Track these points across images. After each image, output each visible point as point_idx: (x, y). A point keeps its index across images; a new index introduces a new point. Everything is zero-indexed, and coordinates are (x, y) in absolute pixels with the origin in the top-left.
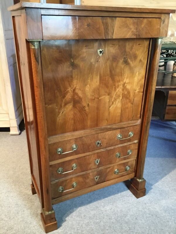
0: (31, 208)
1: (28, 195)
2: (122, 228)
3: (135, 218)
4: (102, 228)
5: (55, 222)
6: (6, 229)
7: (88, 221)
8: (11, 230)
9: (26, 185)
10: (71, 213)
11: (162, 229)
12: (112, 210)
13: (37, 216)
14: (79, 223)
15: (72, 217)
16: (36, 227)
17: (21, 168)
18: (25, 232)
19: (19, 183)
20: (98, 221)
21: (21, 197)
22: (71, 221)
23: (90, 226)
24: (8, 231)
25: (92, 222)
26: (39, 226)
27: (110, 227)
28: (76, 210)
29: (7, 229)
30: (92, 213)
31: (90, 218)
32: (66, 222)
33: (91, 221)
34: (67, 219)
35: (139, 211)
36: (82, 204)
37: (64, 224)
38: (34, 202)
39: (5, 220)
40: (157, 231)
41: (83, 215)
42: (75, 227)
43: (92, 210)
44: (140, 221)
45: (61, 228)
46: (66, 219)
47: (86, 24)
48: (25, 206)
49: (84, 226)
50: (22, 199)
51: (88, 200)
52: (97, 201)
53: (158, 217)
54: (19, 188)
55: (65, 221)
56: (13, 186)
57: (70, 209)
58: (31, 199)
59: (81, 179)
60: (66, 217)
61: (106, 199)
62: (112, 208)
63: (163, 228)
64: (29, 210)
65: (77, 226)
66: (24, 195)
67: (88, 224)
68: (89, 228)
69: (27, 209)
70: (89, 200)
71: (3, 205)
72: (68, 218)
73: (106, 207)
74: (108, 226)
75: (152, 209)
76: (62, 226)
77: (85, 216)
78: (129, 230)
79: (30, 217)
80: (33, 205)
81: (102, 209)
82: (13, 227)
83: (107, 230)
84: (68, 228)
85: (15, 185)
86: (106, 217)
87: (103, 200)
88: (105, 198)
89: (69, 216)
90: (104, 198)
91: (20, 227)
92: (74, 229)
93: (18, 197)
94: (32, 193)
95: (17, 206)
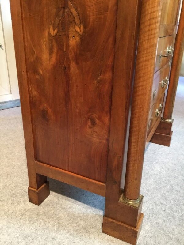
0: (60, 227)
1: (31, 210)
7: (160, 193)
9: (8, 200)
12: (164, 168)
13: (88, 232)
14: (154, 202)
20: (168, 187)
21: (22, 221)
23: (171, 198)
25: (165, 192)
31: (156, 189)
38: (56, 215)
42: (156, 210)
48: (47, 229)
49: (163, 202)
50: (27, 222)
58: (45, 214)
62: (162, 167)
64: (62, 232)
65: (158, 207)
66: (23, 215)
67: (165, 198)
68: (172, 201)
73: (155, 169)
79: (77, 240)
80: (59, 219)
81: (154, 172)
84: (151, 218)
86: (170, 179)
92: (159, 212)
93: (13, 224)
94: (34, 205)
95: (30, 238)
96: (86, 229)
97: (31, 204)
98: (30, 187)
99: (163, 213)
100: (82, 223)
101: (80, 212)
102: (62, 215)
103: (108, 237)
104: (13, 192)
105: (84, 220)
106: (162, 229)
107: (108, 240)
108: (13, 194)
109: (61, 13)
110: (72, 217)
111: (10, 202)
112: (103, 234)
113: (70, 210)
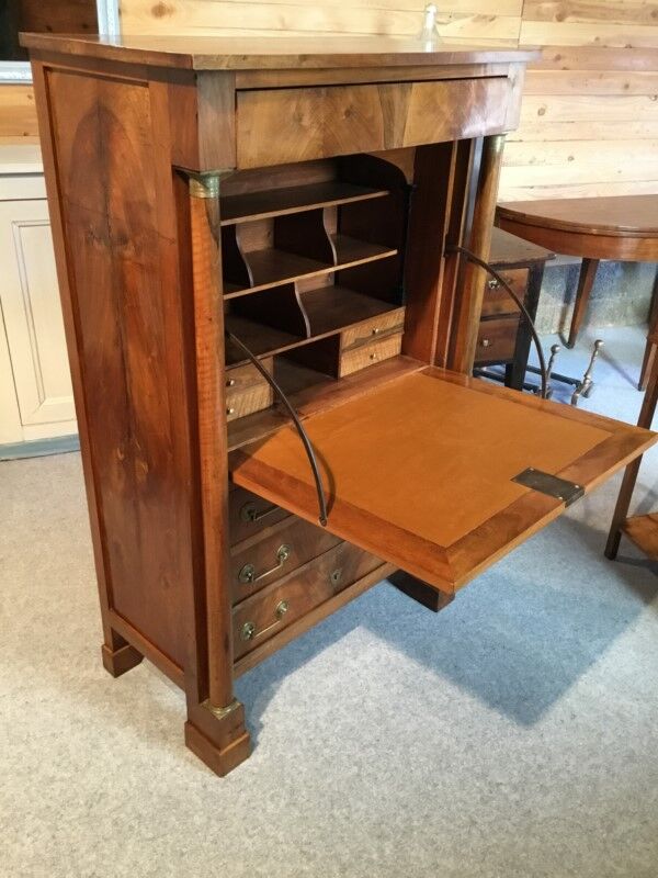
0: (130, 719)
1: (100, 683)
2: (429, 703)
3: (451, 666)
4: (376, 716)
5: (246, 736)
6: (82, 802)
7: (329, 708)
8: (103, 801)
9: (75, 655)
10: (268, 699)
11: (531, 679)
12: (383, 659)
13: (165, 738)
14: (306, 721)
15: (276, 711)
16: (178, 769)
17: (22, 601)
18: (151, 793)
19: (44, 653)
20: (355, 700)
21: (80, 696)
22: (278, 723)
23: (343, 721)
24: (91, 806)
25: (342, 708)
26: (189, 764)
27: (396, 707)
28: (278, 688)
29: (86, 804)
30: (331, 682)
31: (330, 698)
32: (266, 729)
33: (337, 706)
34: (263, 719)
35: (455, 644)
36: (289, 666)
37: (262, 737)
38: (133, 699)
39: (62, 780)
40: (520, 684)
41: (305, 697)
42: (297, 735)
43: (326, 675)
44: (469, 672)
45: (259, 749)
46: (261, 719)
47: (343, 110)
48: (109, 718)
49: (323, 725)
50: (87, 700)
51: (300, 650)
52: (328, 645)
53: (510, 649)
54: (51, 669)
55: (262, 726)
56: (30, 669)
57: (261, 689)
58: (118, 693)
59: (297, 589)
60: (259, 715)
61: (352, 633)
62: (379, 657)
63: (532, 674)
64: (128, 728)
65: (306, 731)
66: (86, 687)
67: (332, 718)
68: (340, 727)
69: (120, 727)
70: (305, 648)
71: (29, 736)
72: (264, 715)
73: (361, 658)
74: (391, 705)
75: (486, 632)
76: (258, 743)
77: (312, 697)
78: (450, 701)
79: (142, 746)
80: (134, 707)
81: (354, 664)
82: (101, 791)
83: (393, 717)
84: (279, 745)
85: (34, 664)
86: (373, 685)
87: (344, 640)
88: (348, 631)
89: (268, 709)
90: (345, 634)
91: (126, 785)
92: (299, 740)
93: (66, 697)
94: (109, 675)
95: (80, 725)
96: (165, 735)
97: (106, 672)
98: (106, 644)
99: (304, 743)
100: (165, 723)
101: (171, 705)
102: (141, 703)
103: (189, 754)
104: (88, 644)
105: (170, 719)
106: (282, 767)
107: (187, 759)
108: (86, 648)
109: (126, 439)
110: (156, 710)
111: (76, 660)
112: (186, 748)
113: (158, 698)
